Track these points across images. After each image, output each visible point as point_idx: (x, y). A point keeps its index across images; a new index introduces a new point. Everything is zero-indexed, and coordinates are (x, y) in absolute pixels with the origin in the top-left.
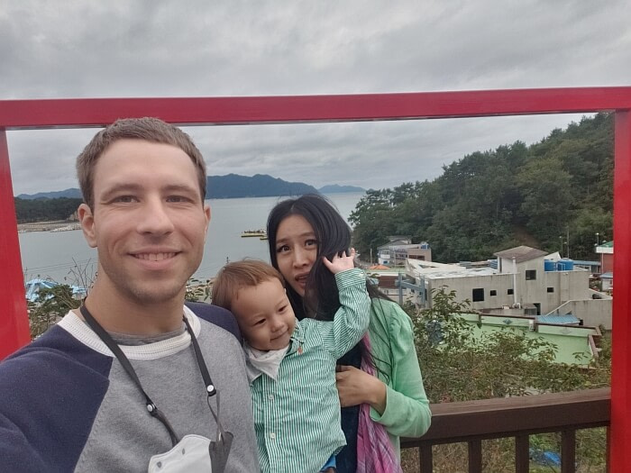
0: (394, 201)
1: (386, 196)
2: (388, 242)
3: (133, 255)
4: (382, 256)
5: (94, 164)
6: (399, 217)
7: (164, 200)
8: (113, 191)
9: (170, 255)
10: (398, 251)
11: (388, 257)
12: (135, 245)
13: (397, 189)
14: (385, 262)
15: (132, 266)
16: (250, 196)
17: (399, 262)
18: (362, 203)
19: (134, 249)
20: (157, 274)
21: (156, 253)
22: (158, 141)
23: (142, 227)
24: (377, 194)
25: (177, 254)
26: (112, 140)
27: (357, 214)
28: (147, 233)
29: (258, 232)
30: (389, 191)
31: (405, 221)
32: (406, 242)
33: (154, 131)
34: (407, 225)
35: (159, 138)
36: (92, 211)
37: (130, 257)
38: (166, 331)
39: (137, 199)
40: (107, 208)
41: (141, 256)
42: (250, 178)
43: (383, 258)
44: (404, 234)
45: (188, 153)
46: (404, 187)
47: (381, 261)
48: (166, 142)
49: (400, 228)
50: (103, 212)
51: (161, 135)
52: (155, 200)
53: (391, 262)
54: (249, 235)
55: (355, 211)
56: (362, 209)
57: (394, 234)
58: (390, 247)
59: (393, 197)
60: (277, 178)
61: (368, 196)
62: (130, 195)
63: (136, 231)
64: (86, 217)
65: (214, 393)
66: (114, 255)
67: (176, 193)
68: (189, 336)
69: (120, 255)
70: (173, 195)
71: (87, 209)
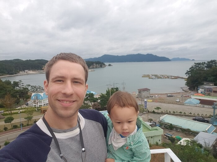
0: (207, 67)
1: (203, 65)
2: (203, 84)
3: (59, 100)
5: (51, 67)
6: (209, 74)
7: (72, 83)
8: (56, 78)
9: (71, 102)
10: (208, 88)
11: (203, 90)
12: (60, 97)
13: (208, 62)
14: (201, 92)
15: (58, 104)
16: (145, 61)
17: (208, 93)
18: (192, 68)
19: (59, 99)
20: (66, 108)
21: (67, 101)
22: (73, 62)
23: (63, 91)
24: (199, 64)
25: (74, 101)
26: (58, 60)
27: (189, 72)
28: (65, 94)
29: (148, 75)
30: (205, 63)
31: (212, 76)
32: (212, 85)
33: (72, 58)
34: (212, 78)
35: (74, 61)
36: (48, 83)
37: (58, 101)
39: (63, 81)
40: (53, 84)
41: (61, 101)
42: (145, 55)
43: (200, 90)
44: (211, 81)
45: (83, 66)
46: (212, 61)
47: (199, 91)
48: (76, 62)
49: (209, 79)
50: (51, 85)
51: (75, 60)
52: (69, 82)
53: (204, 92)
54: (145, 76)
55: (189, 70)
56: (192, 70)
57: (206, 81)
58: (204, 86)
59: (206, 65)
60: (155, 55)
61: (195, 65)
62: (61, 80)
63: (61, 93)
64: (46, 84)
65: (84, 151)
66: (53, 99)
67: (76, 81)
68: (79, 129)
69: (55, 100)
70: (75, 81)
71: (47, 82)
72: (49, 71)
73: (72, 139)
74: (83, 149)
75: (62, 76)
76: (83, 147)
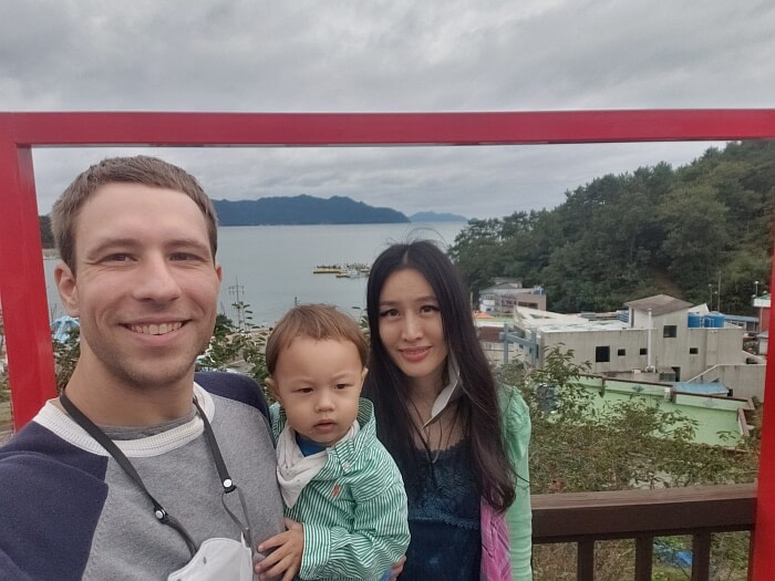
0: (503, 234)
1: (493, 227)
2: (492, 285)
3: (127, 326)
4: (485, 302)
5: (78, 214)
6: (507, 254)
7: (168, 259)
8: (102, 248)
9: (176, 325)
10: (504, 296)
11: (492, 303)
12: (130, 313)
13: (506, 219)
14: (489, 310)
15: (124, 339)
16: (325, 223)
17: (506, 309)
18: (462, 235)
19: (128, 318)
20: (159, 352)
21: (158, 323)
22: (158, 185)
23: (140, 291)
24: (481, 224)
25: (185, 322)
26: (100, 183)
27: (456, 248)
28: (146, 299)
29: (334, 267)
30: (496, 221)
31: (516, 260)
32: (516, 285)
34: (517, 265)
35: (160, 181)
36: (74, 272)
38: (173, 418)
39: (133, 257)
40: (95, 269)
41: (138, 327)
42: (326, 200)
44: (513, 276)
46: (516, 217)
47: (483, 308)
48: (168, 186)
49: (509, 268)
50: (87, 273)
51: (162, 178)
52: (156, 258)
53: (495, 310)
54: (323, 271)
55: (453, 245)
56: (463, 243)
57: (500, 274)
58: (495, 291)
59: (501, 229)
60: (358, 201)
61: (470, 226)
62: (124, 252)
63: (132, 296)
64: (64, 279)
65: (233, 488)
66: (102, 325)
67: (182, 250)
68: (202, 421)
69: (110, 327)
70: (179, 253)
71: (67, 269)
72: (71, 225)
73: (175, 454)
74: (228, 483)
75: (122, 238)
76: (224, 475)
